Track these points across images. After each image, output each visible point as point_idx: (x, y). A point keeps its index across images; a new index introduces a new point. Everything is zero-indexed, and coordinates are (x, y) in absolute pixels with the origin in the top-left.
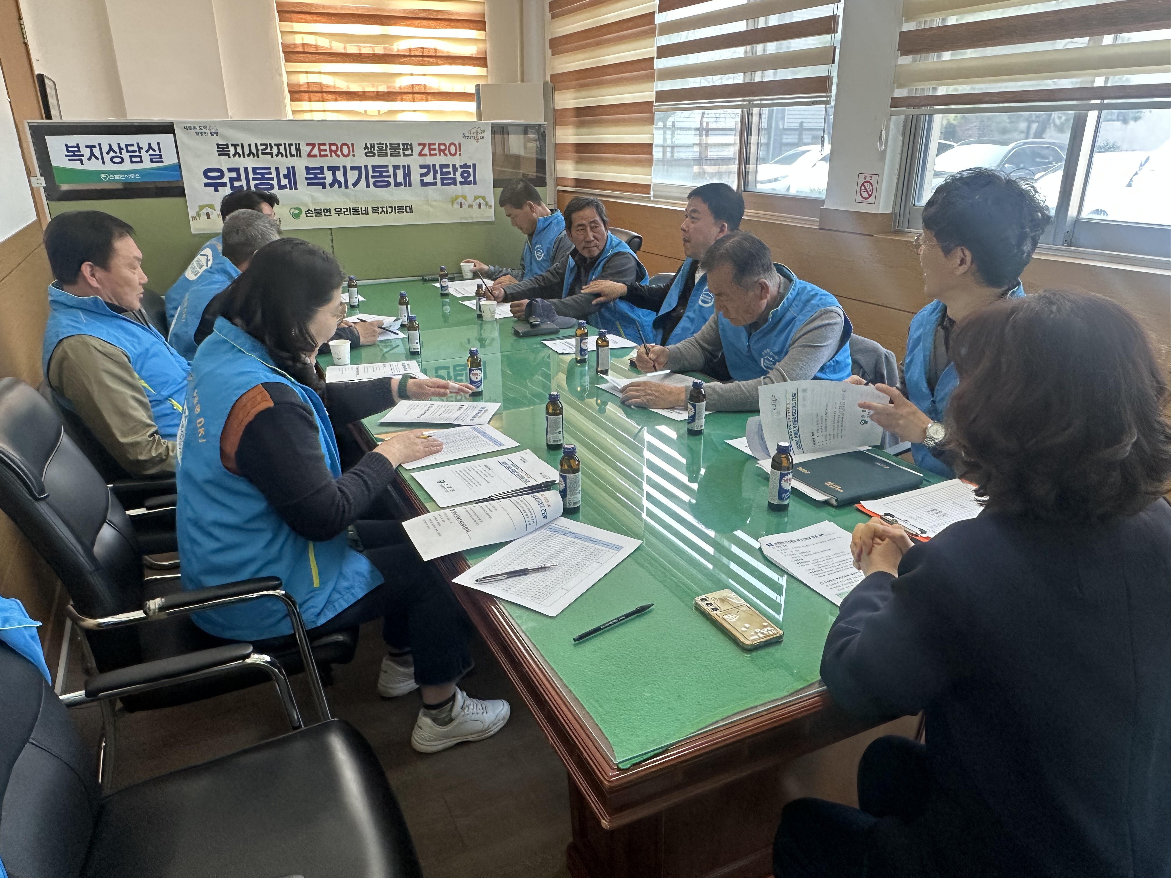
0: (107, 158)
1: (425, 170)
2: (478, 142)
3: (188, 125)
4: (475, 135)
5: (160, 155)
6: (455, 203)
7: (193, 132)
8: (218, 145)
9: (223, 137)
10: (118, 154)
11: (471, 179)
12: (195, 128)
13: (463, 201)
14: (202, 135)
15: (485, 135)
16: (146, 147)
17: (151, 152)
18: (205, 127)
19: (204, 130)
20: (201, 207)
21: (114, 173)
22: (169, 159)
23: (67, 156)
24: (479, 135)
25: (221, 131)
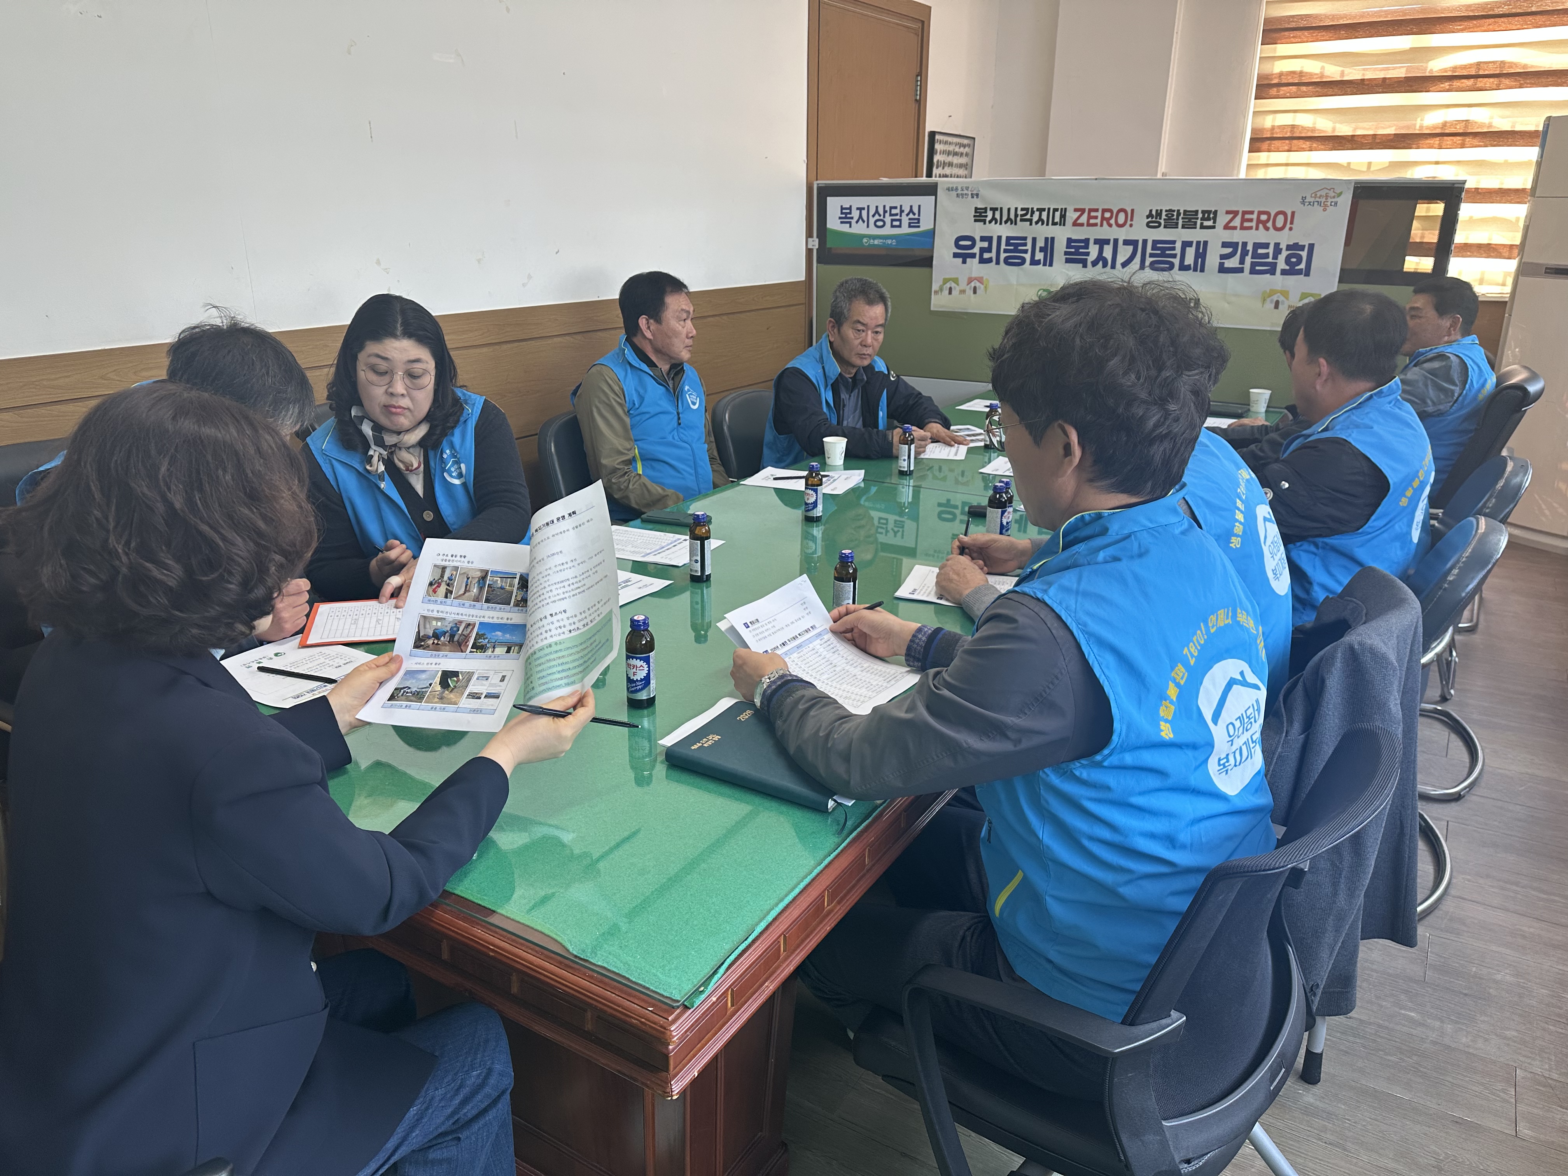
0: (872, 220)
1: (1230, 250)
2: (1325, 210)
3: (951, 186)
4: (1323, 200)
5: (919, 220)
6: (1268, 300)
7: (954, 193)
8: (976, 209)
9: (984, 200)
10: (882, 217)
11: (1302, 266)
12: (957, 189)
13: (1281, 299)
14: (962, 198)
15: (1339, 200)
16: (907, 210)
17: (911, 216)
18: (967, 188)
19: (966, 192)
20: (946, 281)
21: (875, 237)
22: (926, 225)
23: (840, 218)
24: (1330, 200)
25: (982, 192)
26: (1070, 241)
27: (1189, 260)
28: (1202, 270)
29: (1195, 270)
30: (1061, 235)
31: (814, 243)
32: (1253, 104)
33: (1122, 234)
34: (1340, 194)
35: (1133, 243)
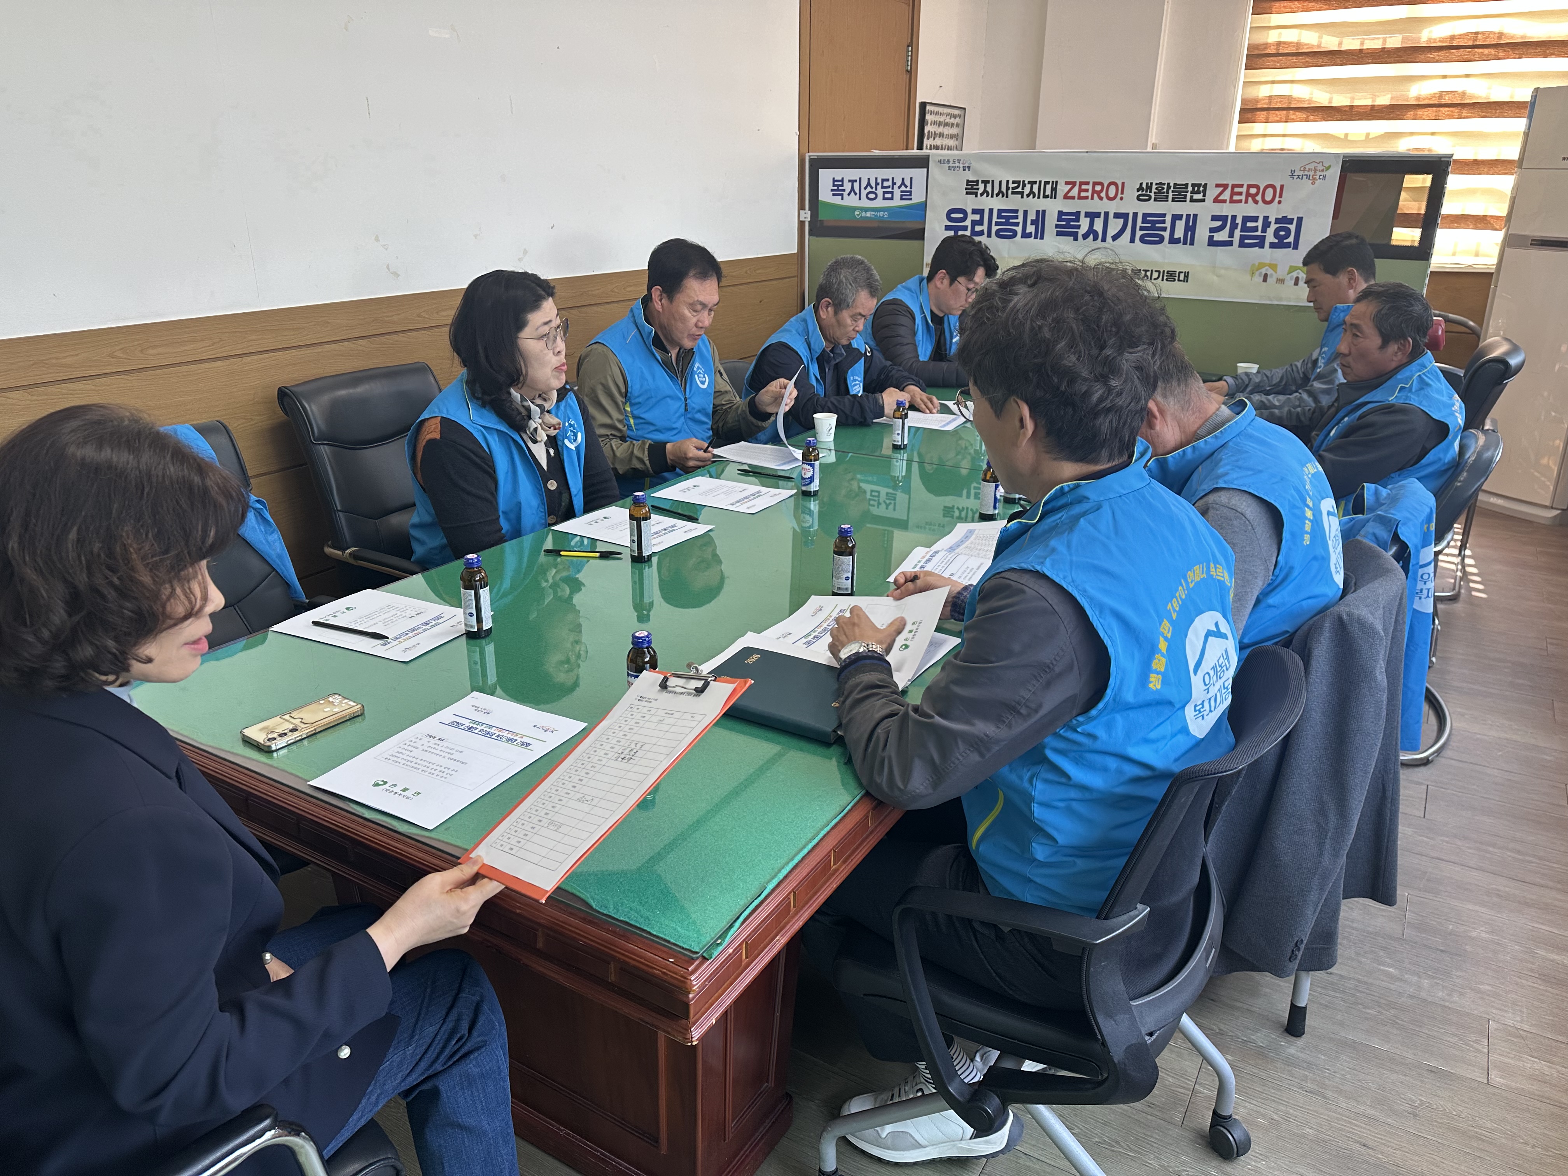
0: (864, 193)
1: (1218, 223)
2: (1313, 184)
3: (942, 159)
4: (1312, 173)
5: (910, 192)
7: (946, 165)
8: (968, 181)
9: (975, 173)
10: (874, 190)
11: (1291, 239)
12: (948, 161)
14: (954, 170)
15: (1327, 173)
16: (899, 183)
17: (903, 188)
18: (959, 161)
19: (957, 164)
21: (866, 210)
22: (918, 197)
23: (832, 190)
24: (1318, 173)
25: (974, 165)
26: (1061, 213)
27: (1179, 233)
28: (1192, 243)
29: (1185, 243)
30: (1053, 207)
31: (806, 215)
32: (1243, 75)
33: (1112, 207)
34: (1328, 168)
35: (1125, 216)
